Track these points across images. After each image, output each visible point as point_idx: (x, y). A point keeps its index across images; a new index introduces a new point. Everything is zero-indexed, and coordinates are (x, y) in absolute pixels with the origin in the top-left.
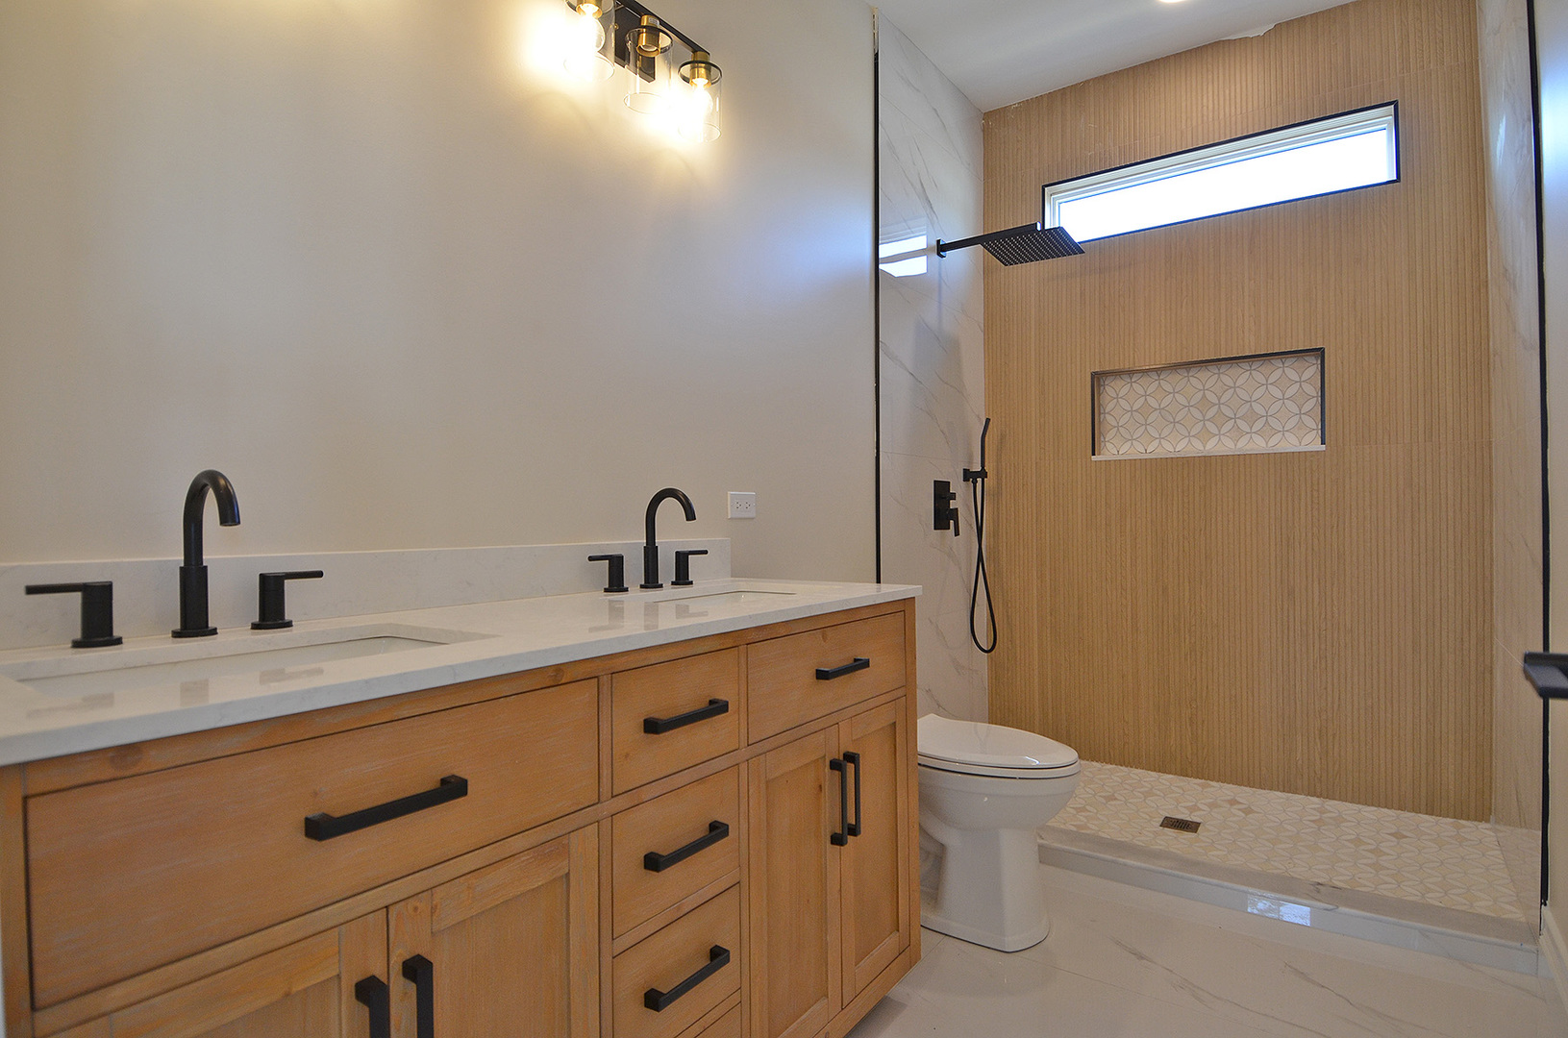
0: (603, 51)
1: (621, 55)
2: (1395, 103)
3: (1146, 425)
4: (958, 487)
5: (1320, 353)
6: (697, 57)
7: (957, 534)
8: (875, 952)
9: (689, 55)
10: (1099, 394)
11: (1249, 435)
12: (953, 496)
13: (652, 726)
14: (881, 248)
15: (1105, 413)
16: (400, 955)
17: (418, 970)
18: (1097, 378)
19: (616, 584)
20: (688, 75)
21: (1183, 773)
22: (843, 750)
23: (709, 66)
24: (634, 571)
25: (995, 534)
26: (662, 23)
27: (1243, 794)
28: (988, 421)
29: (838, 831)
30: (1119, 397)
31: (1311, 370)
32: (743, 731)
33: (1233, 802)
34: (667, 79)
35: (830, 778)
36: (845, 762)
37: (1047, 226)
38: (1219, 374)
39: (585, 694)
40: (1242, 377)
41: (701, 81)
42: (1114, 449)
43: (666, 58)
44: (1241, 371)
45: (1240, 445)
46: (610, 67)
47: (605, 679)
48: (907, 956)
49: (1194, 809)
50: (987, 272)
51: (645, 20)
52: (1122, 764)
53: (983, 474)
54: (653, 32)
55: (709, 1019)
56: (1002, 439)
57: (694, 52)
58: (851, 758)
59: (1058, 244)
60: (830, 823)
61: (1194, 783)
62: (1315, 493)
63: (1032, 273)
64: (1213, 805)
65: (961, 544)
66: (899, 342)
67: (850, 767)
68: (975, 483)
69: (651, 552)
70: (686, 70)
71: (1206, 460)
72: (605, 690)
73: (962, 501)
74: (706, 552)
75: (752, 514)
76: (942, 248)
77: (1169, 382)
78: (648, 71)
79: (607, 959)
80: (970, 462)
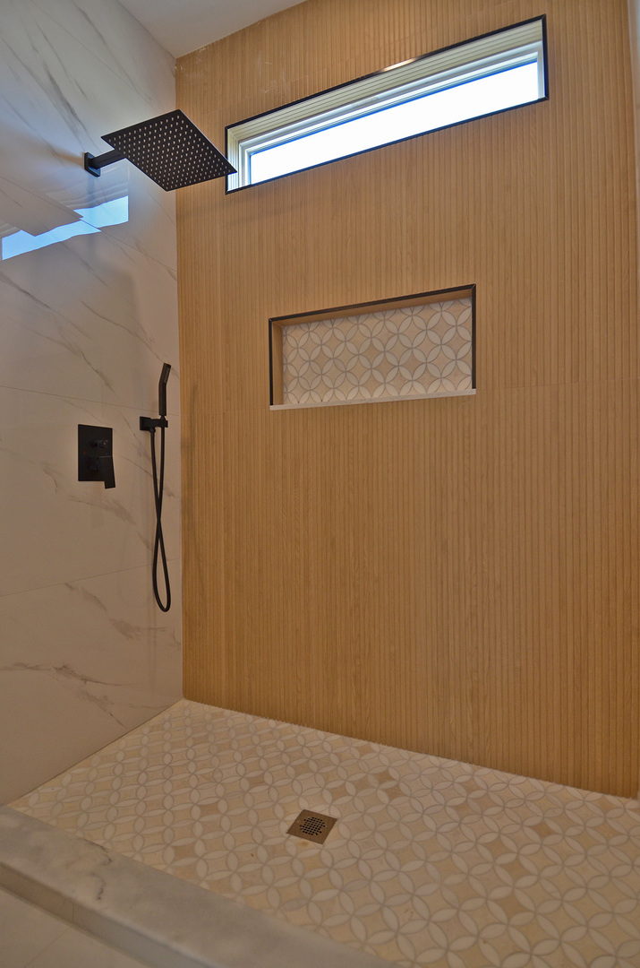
2: (543, 18)
3: (322, 374)
5: (471, 290)
7: (111, 485)
10: (283, 345)
11: (410, 383)
15: (287, 364)
18: (278, 327)
28: (168, 366)
30: (299, 347)
31: (465, 311)
38: (384, 320)
42: (295, 399)
44: (404, 316)
45: (403, 392)
53: (163, 424)
62: (467, 442)
68: (154, 432)
71: (369, 407)
76: (92, 163)
77: (341, 330)
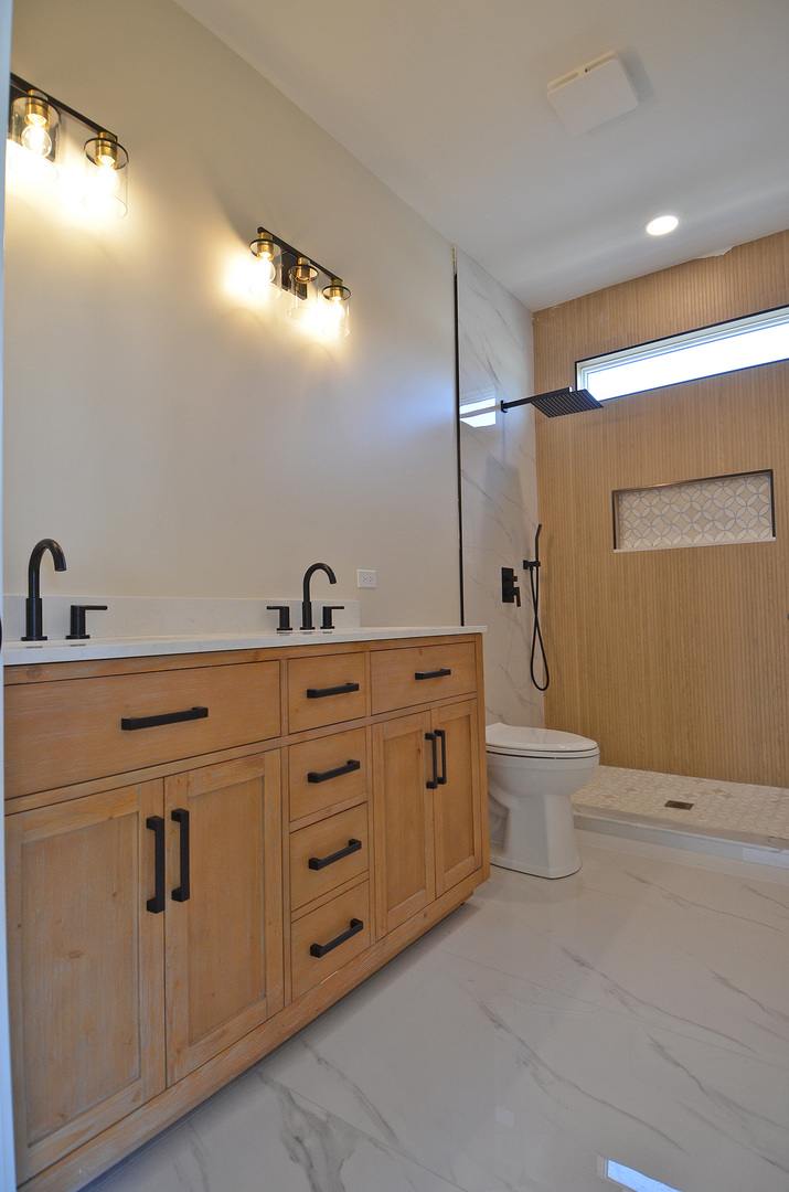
0: (275, 281)
1: (286, 284)
3: (652, 527)
4: (519, 572)
5: (770, 473)
6: (334, 283)
7: (519, 605)
8: (459, 866)
9: (329, 282)
10: (619, 507)
11: (723, 532)
12: (516, 579)
13: (312, 694)
14: (461, 408)
15: (623, 520)
16: (171, 806)
17: (181, 816)
18: (617, 495)
19: (285, 625)
20: (328, 295)
21: (684, 773)
22: (434, 729)
23: (342, 289)
24: (296, 618)
25: (547, 607)
26: (312, 262)
27: (726, 786)
28: (540, 526)
29: (432, 780)
30: (632, 508)
31: (766, 486)
32: (369, 705)
33: (718, 791)
34: (315, 298)
35: (426, 745)
36: (435, 736)
37: (579, 389)
38: (701, 490)
39: (272, 669)
40: (717, 491)
41: (337, 299)
42: (630, 544)
43: (314, 284)
44: (717, 487)
45: (718, 538)
46: (279, 291)
47: (284, 662)
48: (481, 872)
49: (688, 796)
50: (538, 422)
51: (301, 261)
52: (641, 768)
53: (537, 564)
54: (306, 268)
55: (349, 885)
56: (551, 539)
57: (332, 279)
58: (440, 733)
59: (583, 401)
60: (426, 774)
61: (691, 780)
62: (769, 571)
63: (568, 422)
64: (702, 793)
65: (523, 612)
66: (475, 471)
67: (439, 739)
68: (532, 570)
69: (307, 606)
70: (327, 291)
71: (694, 550)
72: (284, 668)
73: (522, 582)
74: (343, 608)
75: (373, 586)
76: (504, 406)
77: (666, 497)
78: (302, 293)
79: (286, 835)
80: (528, 554)
